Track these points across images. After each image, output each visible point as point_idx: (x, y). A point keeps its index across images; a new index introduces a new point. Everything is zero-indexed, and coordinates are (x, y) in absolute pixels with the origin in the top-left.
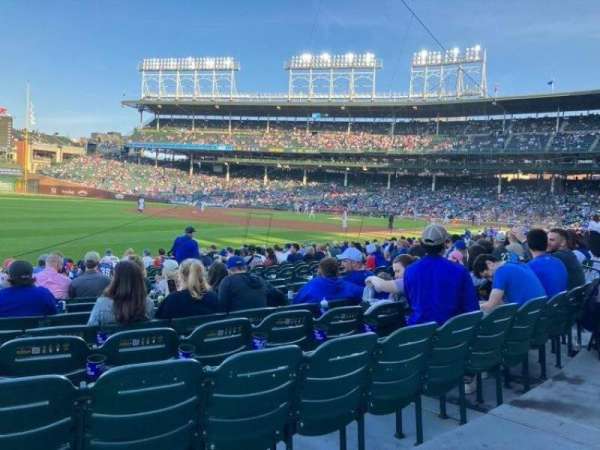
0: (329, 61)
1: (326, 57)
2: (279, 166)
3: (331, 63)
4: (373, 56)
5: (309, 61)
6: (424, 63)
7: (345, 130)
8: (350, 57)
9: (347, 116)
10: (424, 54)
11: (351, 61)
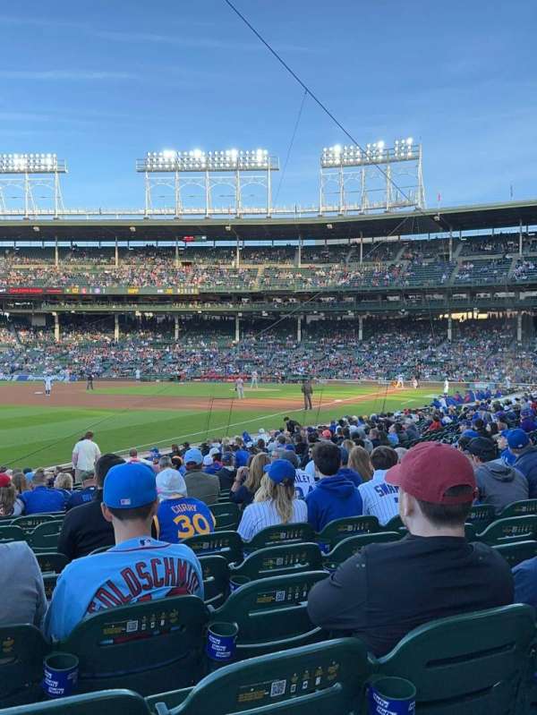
0: (203, 160)
1: (198, 154)
2: (138, 314)
3: (207, 163)
4: (266, 152)
5: (173, 160)
6: (337, 162)
7: (231, 258)
8: (233, 154)
9: (234, 239)
10: (337, 149)
11: (234, 159)
